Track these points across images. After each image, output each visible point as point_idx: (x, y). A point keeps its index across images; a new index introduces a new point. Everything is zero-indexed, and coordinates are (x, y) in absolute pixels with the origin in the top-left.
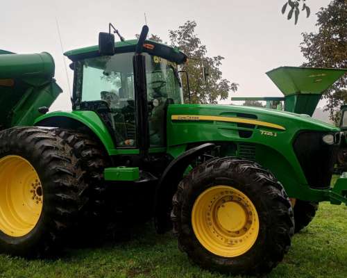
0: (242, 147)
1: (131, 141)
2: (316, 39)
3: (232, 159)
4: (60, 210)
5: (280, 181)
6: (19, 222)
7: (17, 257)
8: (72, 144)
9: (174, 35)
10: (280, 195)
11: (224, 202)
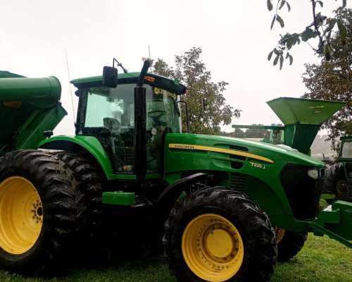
0: (234, 178)
1: (129, 167)
2: (319, 71)
3: (221, 188)
4: (58, 230)
5: (266, 212)
6: (19, 240)
7: (15, 274)
8: (73, 168)
9: (180, 60)
10: (264, 225)
11: (214, 229)
